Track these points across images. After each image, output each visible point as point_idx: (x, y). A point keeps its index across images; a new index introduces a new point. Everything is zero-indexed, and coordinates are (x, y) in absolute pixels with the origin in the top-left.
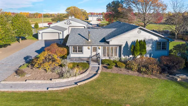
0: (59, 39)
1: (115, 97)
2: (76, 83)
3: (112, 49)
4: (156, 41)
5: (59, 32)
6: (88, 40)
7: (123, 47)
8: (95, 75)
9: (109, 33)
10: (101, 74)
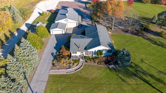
0: (63, 34)
1: (87, 76)
2: (75, 70)
3: (89, 52)
4: (108, 50)
5: (62, 30)
6: (79, 48)
7: (93, 52)
8: (82, 66)
9: (89, 42)
10: (84, 66)
